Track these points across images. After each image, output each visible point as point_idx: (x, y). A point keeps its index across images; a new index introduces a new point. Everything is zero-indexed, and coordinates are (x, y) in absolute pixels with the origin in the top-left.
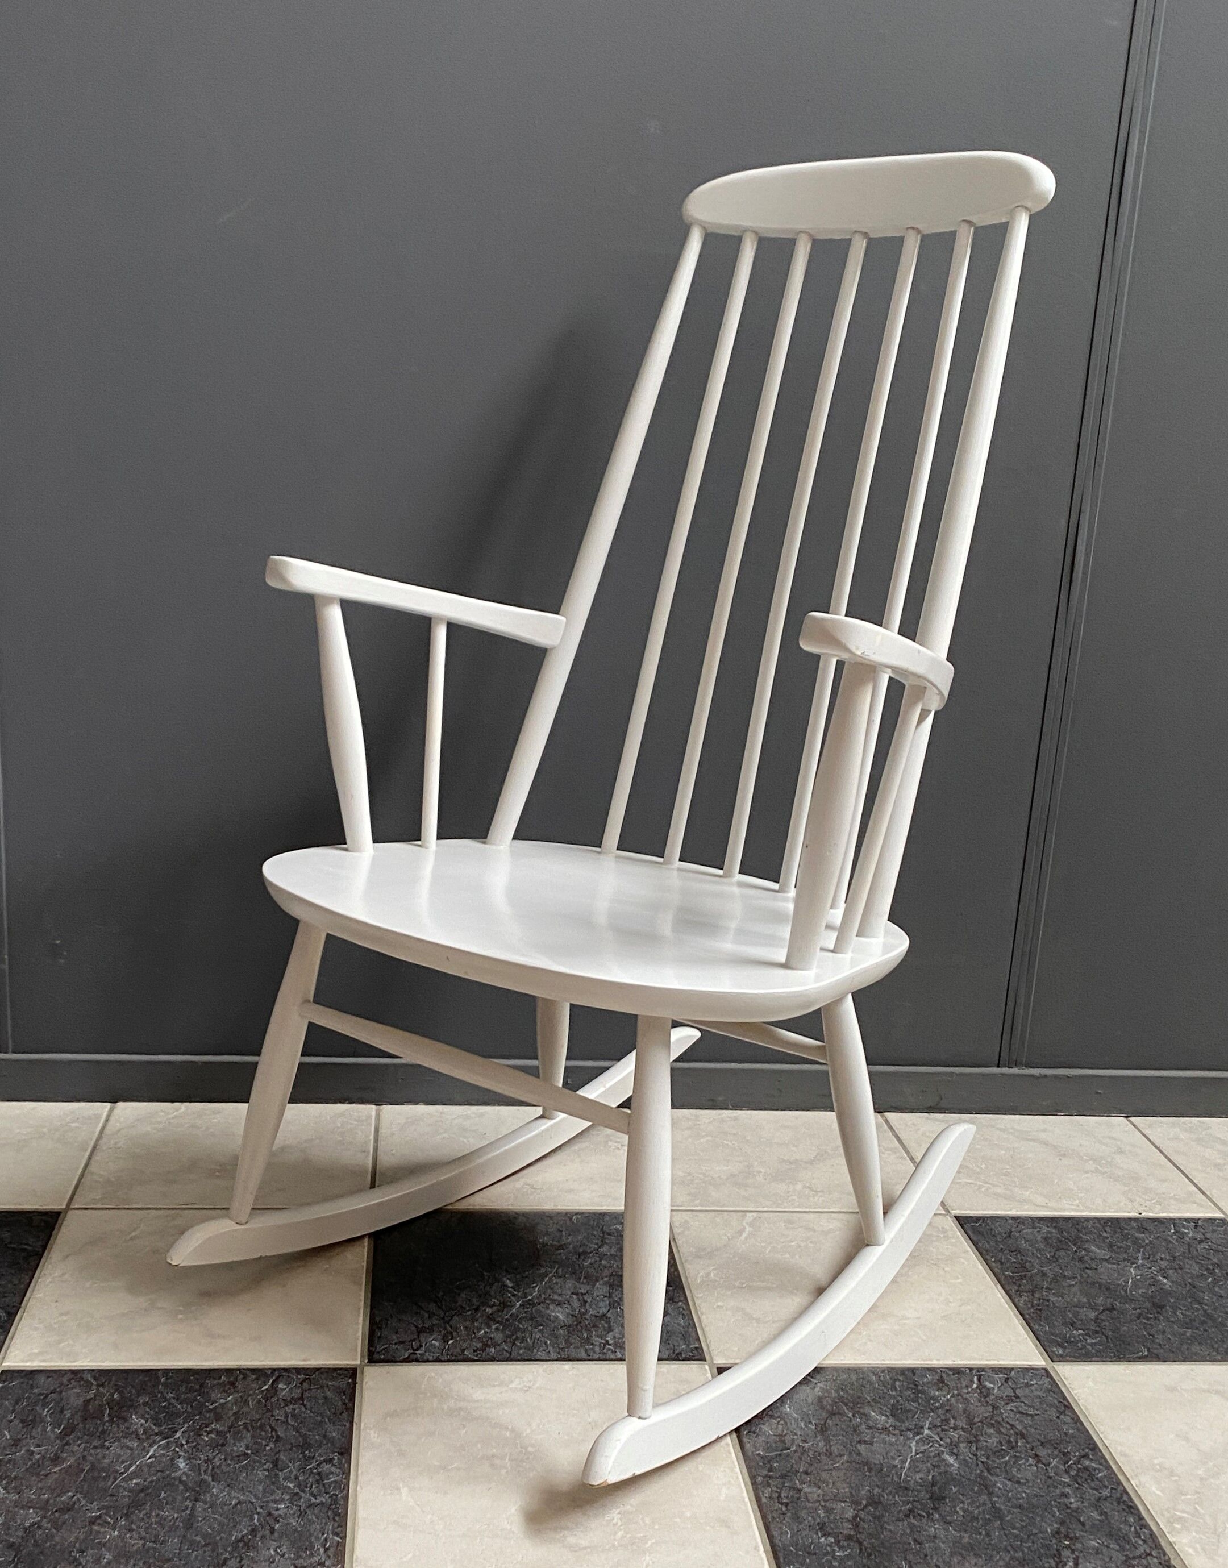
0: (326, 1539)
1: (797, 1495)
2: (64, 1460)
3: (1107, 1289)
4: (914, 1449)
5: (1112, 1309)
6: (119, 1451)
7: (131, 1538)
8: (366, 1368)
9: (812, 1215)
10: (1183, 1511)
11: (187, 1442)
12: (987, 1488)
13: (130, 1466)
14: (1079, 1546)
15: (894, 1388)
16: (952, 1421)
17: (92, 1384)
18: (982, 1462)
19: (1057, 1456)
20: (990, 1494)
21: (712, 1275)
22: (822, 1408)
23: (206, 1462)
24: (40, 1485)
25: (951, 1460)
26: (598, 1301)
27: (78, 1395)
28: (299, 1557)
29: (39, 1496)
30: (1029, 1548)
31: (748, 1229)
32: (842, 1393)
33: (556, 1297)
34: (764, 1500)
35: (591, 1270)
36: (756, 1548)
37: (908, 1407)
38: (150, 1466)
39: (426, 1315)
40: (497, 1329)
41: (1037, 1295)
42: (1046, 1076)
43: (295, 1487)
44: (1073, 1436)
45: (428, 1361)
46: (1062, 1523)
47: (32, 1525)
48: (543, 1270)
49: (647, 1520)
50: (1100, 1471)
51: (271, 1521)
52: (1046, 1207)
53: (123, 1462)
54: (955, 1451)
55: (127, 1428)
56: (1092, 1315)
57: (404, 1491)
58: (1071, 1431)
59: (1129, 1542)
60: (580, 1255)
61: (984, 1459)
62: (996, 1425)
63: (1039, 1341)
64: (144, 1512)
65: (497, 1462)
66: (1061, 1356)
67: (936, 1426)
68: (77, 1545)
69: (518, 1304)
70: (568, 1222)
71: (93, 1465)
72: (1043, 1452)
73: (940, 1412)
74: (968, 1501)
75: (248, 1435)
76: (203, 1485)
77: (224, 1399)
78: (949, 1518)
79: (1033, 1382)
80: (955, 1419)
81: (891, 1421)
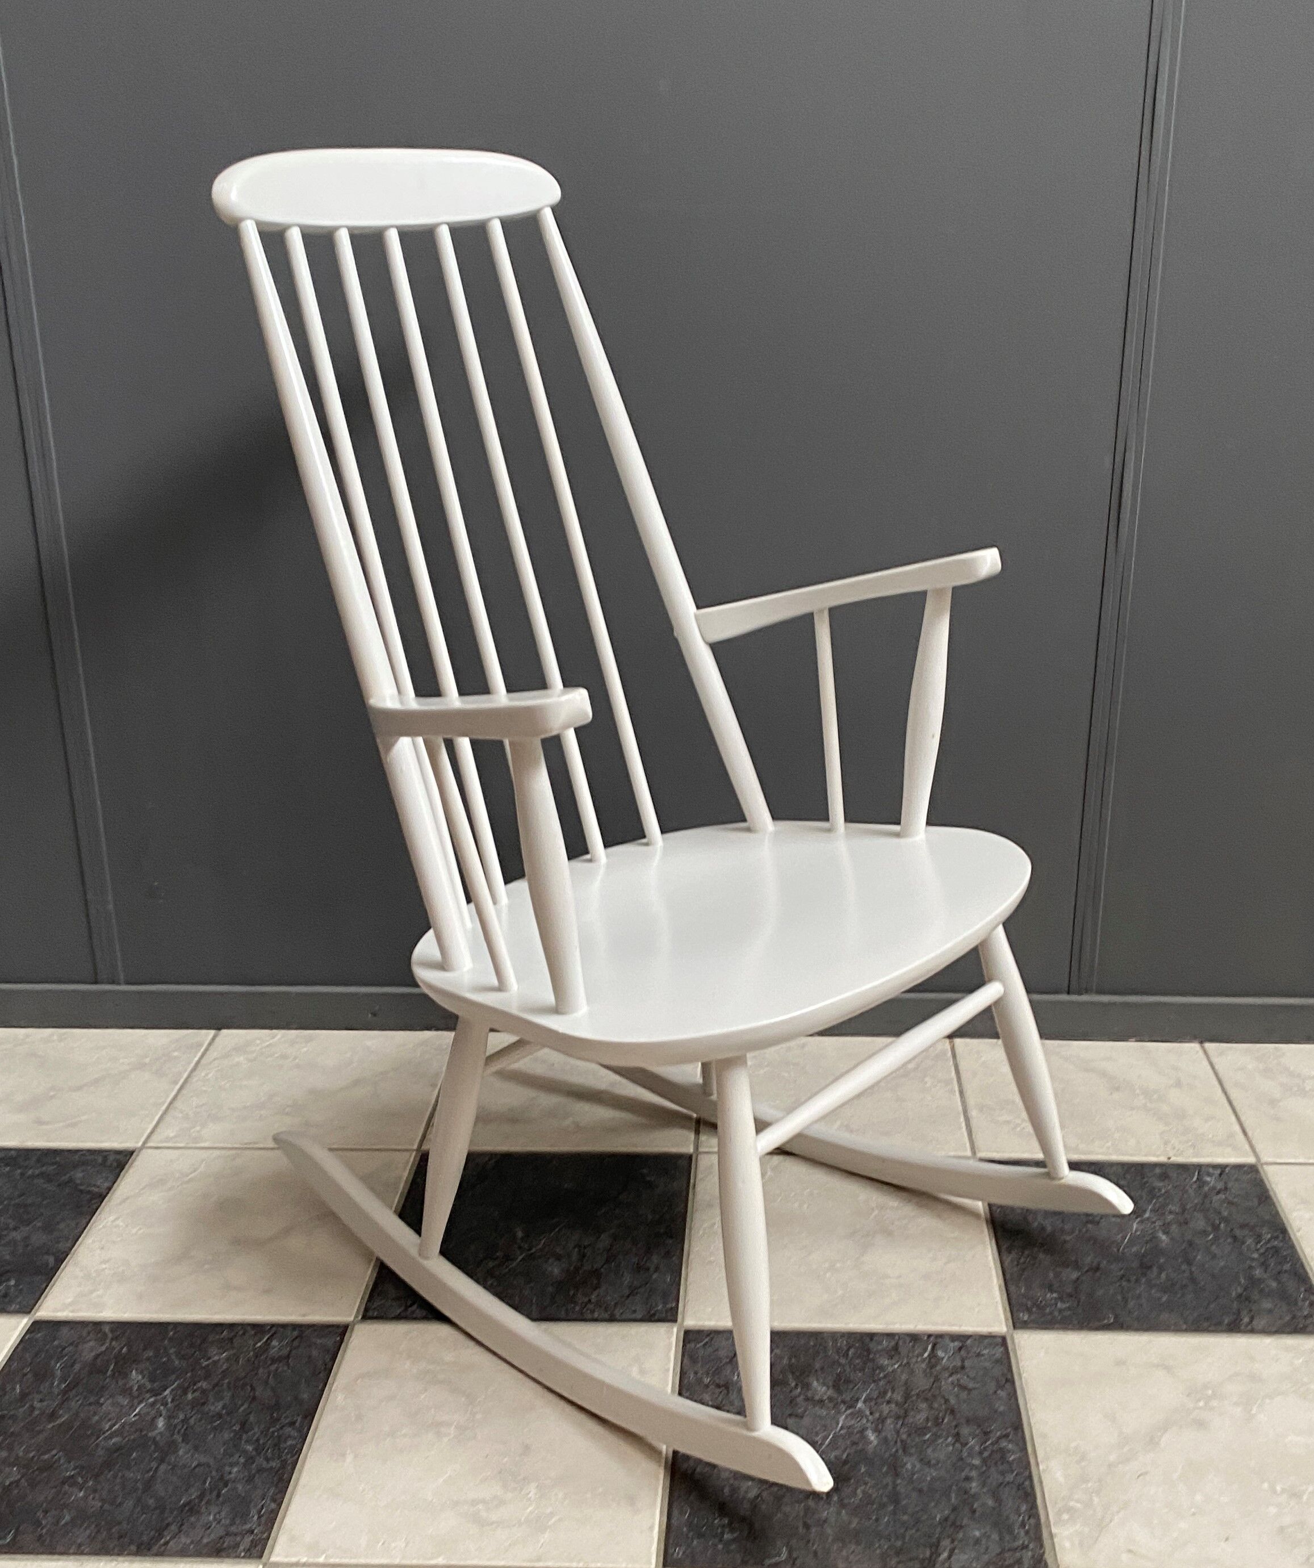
0: (263, 1506)
1: (709, 1472)
2: (61, 1416)
3: (1103, 1246)
4: (840, 1423)
5: (1097, 1269)
6: (110, 1409)
7: (93, 1499)
8: (356, 1327)
10: (1078, 1501)
11: (172, 1401)
12: (895, 1469)
13: (115, 1424)
14: (960, 1535)
16: (889, 1394)
17: (107, 1337)
18: (902, 1441)
19: (977, 1436)
20: (897, 1475)
21: (716, 1227)
23: (183, 1421)
24: (30, 1442)
25: (872, 1436)
26: (598, 1255)
27: (92, 1349)
28: (233, 1523)
29: (26, 1454)
30: (911, 1536)
32: (793, 1361)
33: (559, 1250)
35: (603, 1221)
36: (651, 1528)
37: (852, 1377)
38: (132, 1424)
42: (1115, 1004)
43: (253, 1450)
44: (1001, 1413)
45: (417, 1319)
46: (954, 1509)
47: (11, 1484)
48: (555, 1220)
49: (560, 1495)
50: (1013, 1453)
51: (221, 1485)
53: (109, 1420)
54: (880, 1427)
55: (124, 1384)
57: (349, 1458)
58: (1002, 1408)
59: (1010, 1530)
60: (597, 1203)
61: (904, 1437)
62: (931, 1399)
63: (1010, 1304)
64: (112, 1473)
65: (444, 1429)
66: (1025, 1322)
67: (871, 1400)
68: (45, 1505)
69: (520, 1258)
70: (599, 1166)
71: (83, 1422)
72: (965, 1431)
73: (882, 1383)
74: (871, 1482)
75: (227, 1395)
76: (172, 1446)
77: (219, 1356)
78: (846, 1501)
79: (985, 1352)
80: (893, 1391)
81: (830, 1392)
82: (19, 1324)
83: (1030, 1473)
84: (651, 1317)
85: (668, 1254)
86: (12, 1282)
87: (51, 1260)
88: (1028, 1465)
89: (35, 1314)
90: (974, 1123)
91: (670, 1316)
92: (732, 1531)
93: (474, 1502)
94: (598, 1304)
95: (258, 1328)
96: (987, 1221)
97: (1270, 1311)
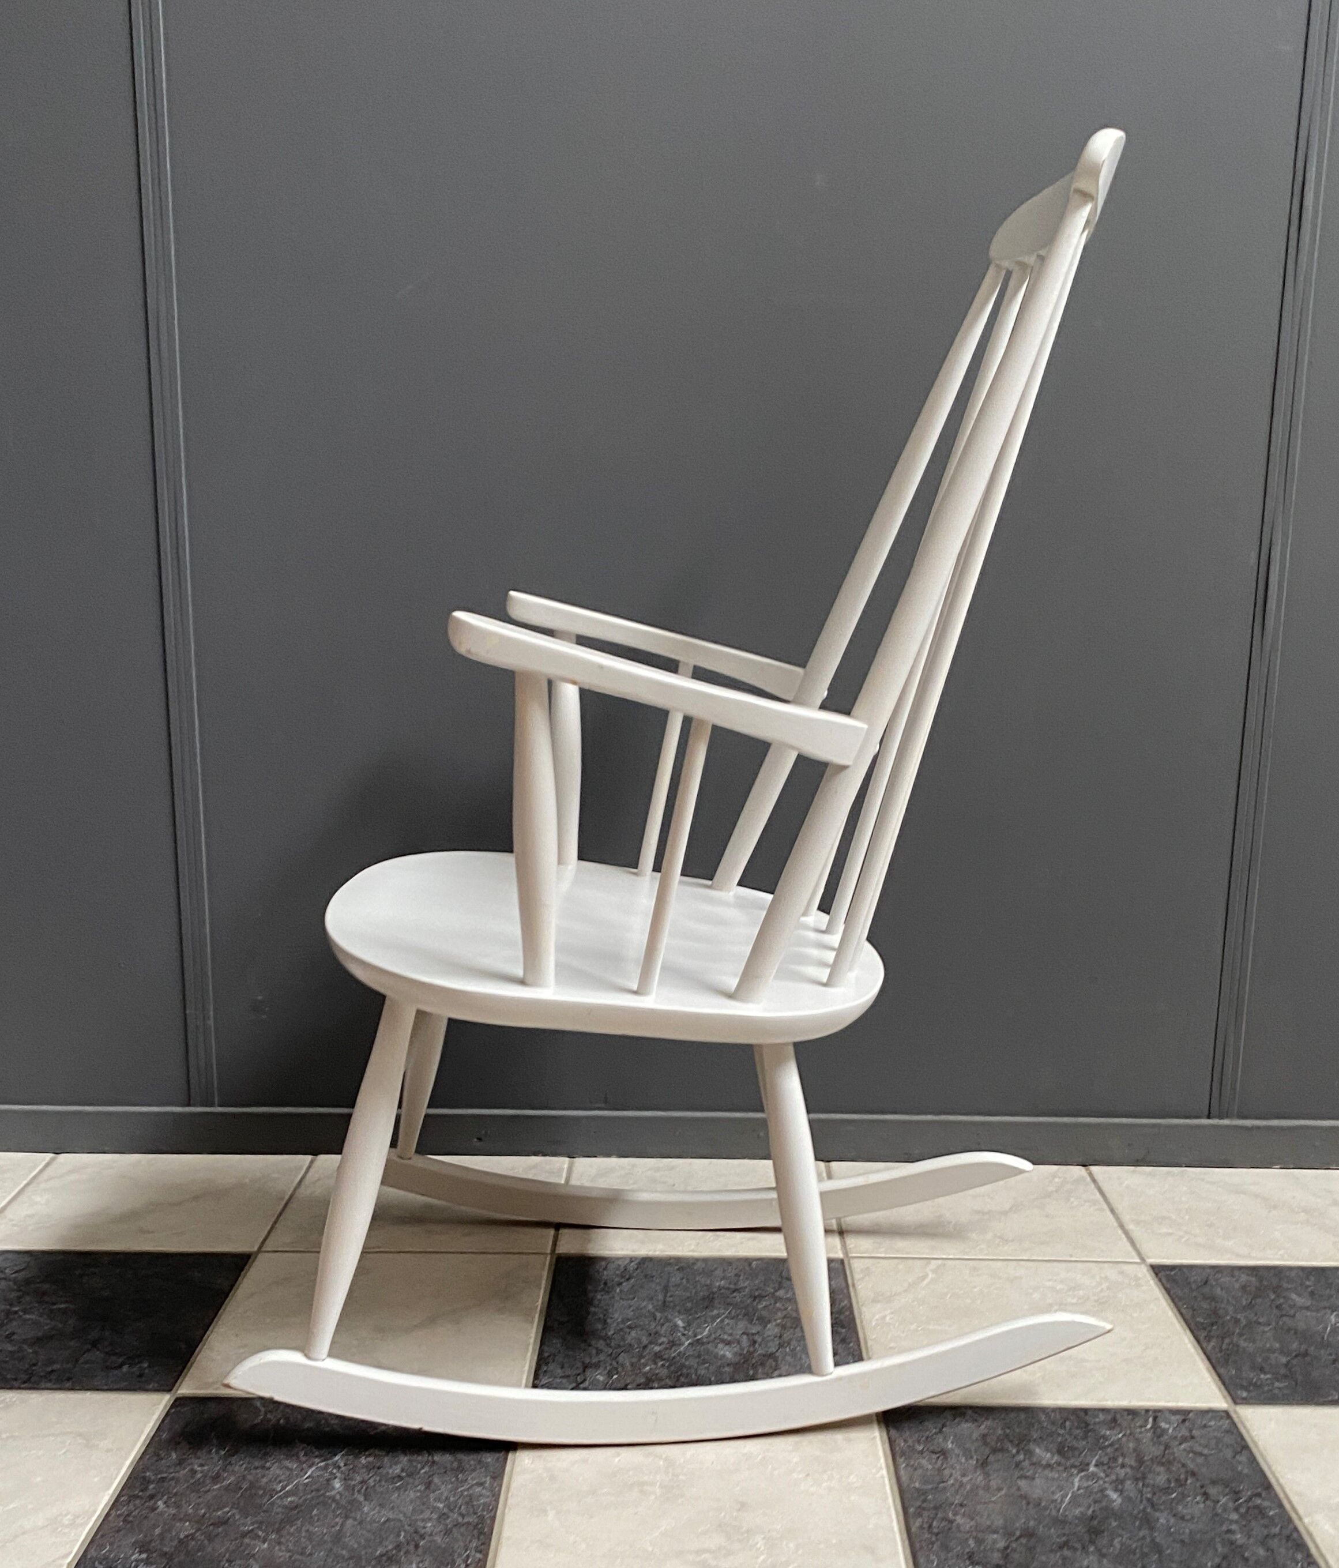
0: (468, 1557)
1: (949, 1526)
2: (224, 1479)
3: (1305, 1336)
4: (1076, 1485)
5: (1306, 1354)
6: (278, 1472)
7: (280, 1550)
9: (999, 1263)
11: (345, 1465)
12: (1148, 1522)
13: (287, 1485)
15: (1063, 1426)
16: (1120, 1460)
18: (1148, 1500)
19: (1227, 1495)
20: (1151, 1528)
21: (888, 1318)
22: (986, 1444)
23: (361, 1482)
24: (198, 1501)
25: (1114, 1496)
26: (768, 1341)
27: (245, 1421)
29: (197, 1510)
31: (931, 1275)
32: (1008, 1430)
33: (726, 1337)
34: (913, 1530)
35: (764, 1313)
37: (1075, 1445)
38: (306, 1485)
39: (594, 1352)
40: (663, 1365)
41: (1227, 1341)
42: (1257, 1128)
43: (444, 1506)
44: (1246, 1476)
46: (1225, 1557)
47: (187, 1537)
48: (715, 1312)
49: (791, 1545)
50: (1271, 1509)
51: (417, 1538)
52: (1249, 1257)
53: (280, 1482)
54: (1119, 1487)
55: (289, 1451)
56: (1284, 1360)
57: (551, 1514)
58: (1246, 1471)
60: (755, 1298)
61: (1149, 1496)
63: (1223, 1384)
64: (294, 1527)
66: (1244, 1399)
67: (1103, 1464)
68: (227, 1556)
69: (687, 1343)
70: (747, 1268)
71: (251, 1483)
72: (1213, 1491)
73: (1109, 1450)
74: (1126, 1536)
76: (356, 1504)
78: (1104, 1551)
79: (1212, 1423)
80: (1123, 1457)
81: (1056, 1458)
82: (161, 1400)
83: (1294, 1525)
86: (146, 1365)
87: (184, 1345)
88: (1290, 1520)
89: (177, 1390)
90: (1134, 1236)
93: (698, 1552)
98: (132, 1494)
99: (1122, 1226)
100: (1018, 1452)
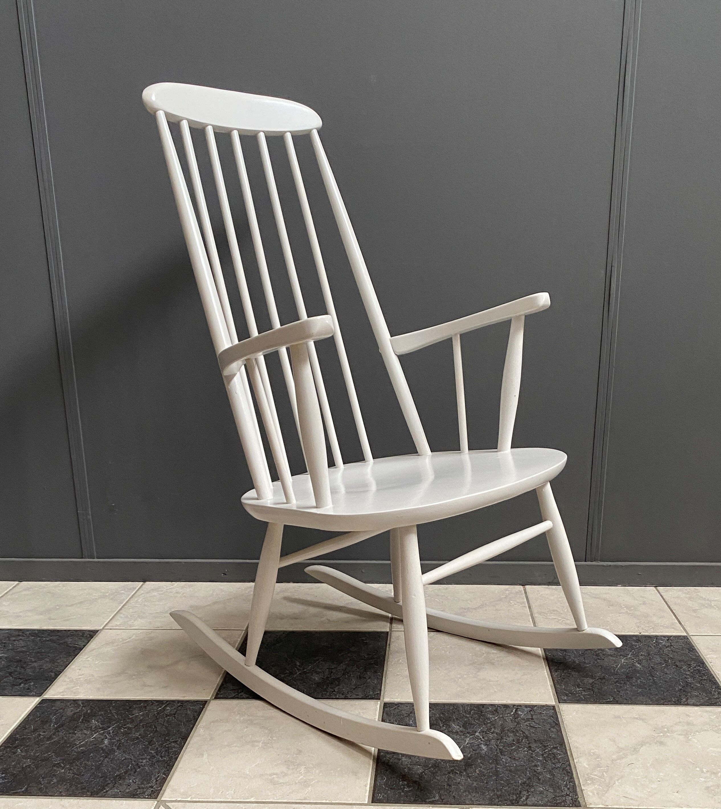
0: (159, 776)
2: (54, 738)
3: (605, 669)
4: (467, 742)
5: (603, 678)
6: (80, 735)
7: (69, 773)
8: (212, 701)
10: (595, 775)
11: (113, 732)
12: (496, 761)
13: (82, 742)
14: (532, 790)
16: (493, 730)
17: (80, 706)
18: (500, 749)
19: (541, 747)
20: (497, 764)
21: (401, 660)
23: (118, 741)
24: (37, 749)
25: (483, 747)
26: (339, 672)
27: (72, 711)
28: (142, 783)
29: (36, 753)
30: (505, 790)
32: (442, 715)
33: (318, 670)
35: (342, 658)
36: (366, 786)
37: (473, 722)
38: (91, 742)
42: (610, 566)
43: (154, 753)
44: (554, 738)
45: (243, 698)
46: (529, 778)
47: (26, 766)
48: (317, 658)
49: (317, 771)
50: (560, 755)
51: (136, 767)
53: (79, 740)
54: (488, 743)
55: (88, 725)
57: (206, 756)
58: (554, 736)
59: (559, 787)
60: (339, 651)
61: (501, 748)
62: (514, 732)
63: (556, 693)
64: (80, 762)
65: (256, 744)
66: (565, 700)
67: (483, 732)
68: (43, 775)
69: (298, 673)
71: (65, 741)
72: (533, 745)
73: (489, 725)
74: (484, 767)
75: (142, 731)
76: (112, 751)
77: (138, 713)
79: (544, 712)
80: (495, 728)
81: (462, 729)
82: (34, 701)
83: (570, 763)
84: (366, 697)
85: (375, 672)
86: (32, 684)
87: (53, 674)
88: (568, 760)
89: (43, 696)
90: (536, 620)
91: (377, 697)
92: (409, 786)
93: (271, 775)
94: (339, 692)
95: (160, 702)
96: (544, 659)
97: (697, 696)
98: (6, 746)
99: (532, 615)
100: (443, 726)
